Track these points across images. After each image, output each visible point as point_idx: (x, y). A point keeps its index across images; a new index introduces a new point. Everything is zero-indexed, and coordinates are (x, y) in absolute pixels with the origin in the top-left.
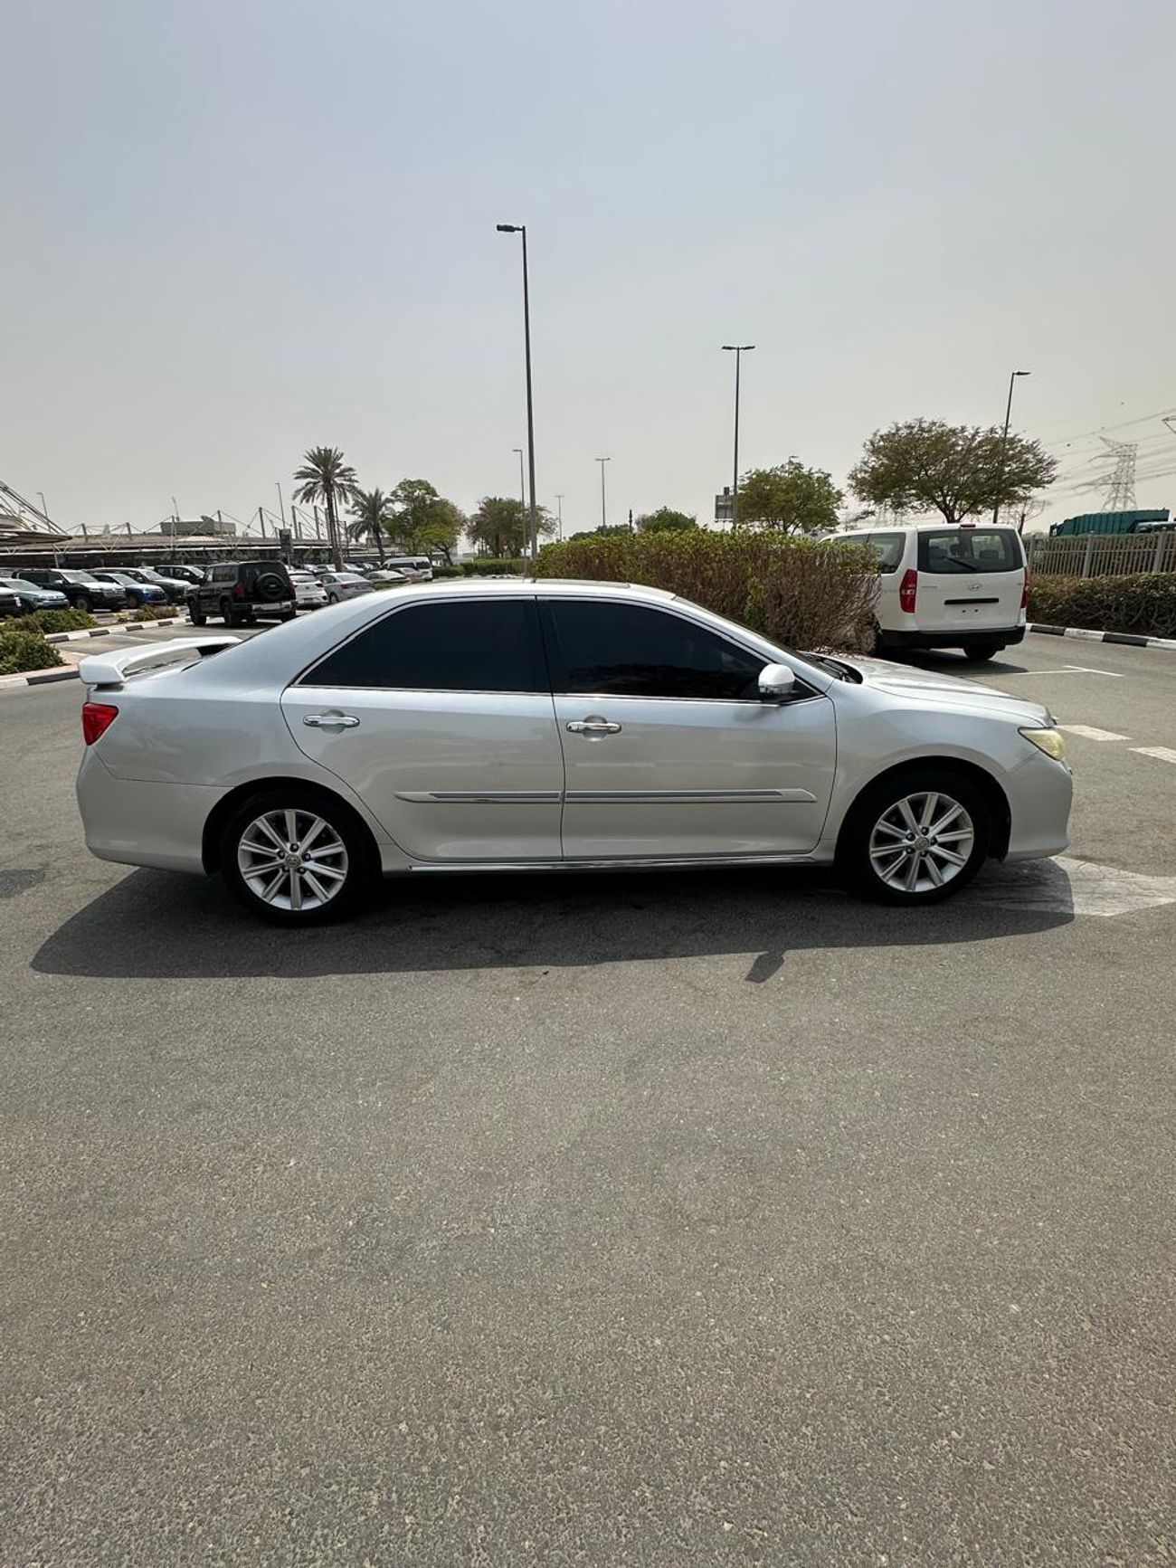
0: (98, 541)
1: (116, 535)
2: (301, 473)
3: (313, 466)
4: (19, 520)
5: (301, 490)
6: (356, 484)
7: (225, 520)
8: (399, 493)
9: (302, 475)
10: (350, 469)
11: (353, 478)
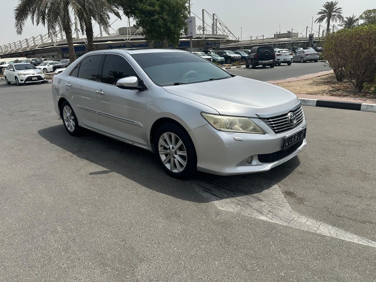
0: (254, 41)
1: (259, 40)
2: (320, 12)
3: (325, 9)
4: (228, 36)
5: (318, 19)
6: (341, 14)
7: (294, 32)
8: (364, 16)
9: (320, 13)
10: (340, 8)
11: (341, 12)
